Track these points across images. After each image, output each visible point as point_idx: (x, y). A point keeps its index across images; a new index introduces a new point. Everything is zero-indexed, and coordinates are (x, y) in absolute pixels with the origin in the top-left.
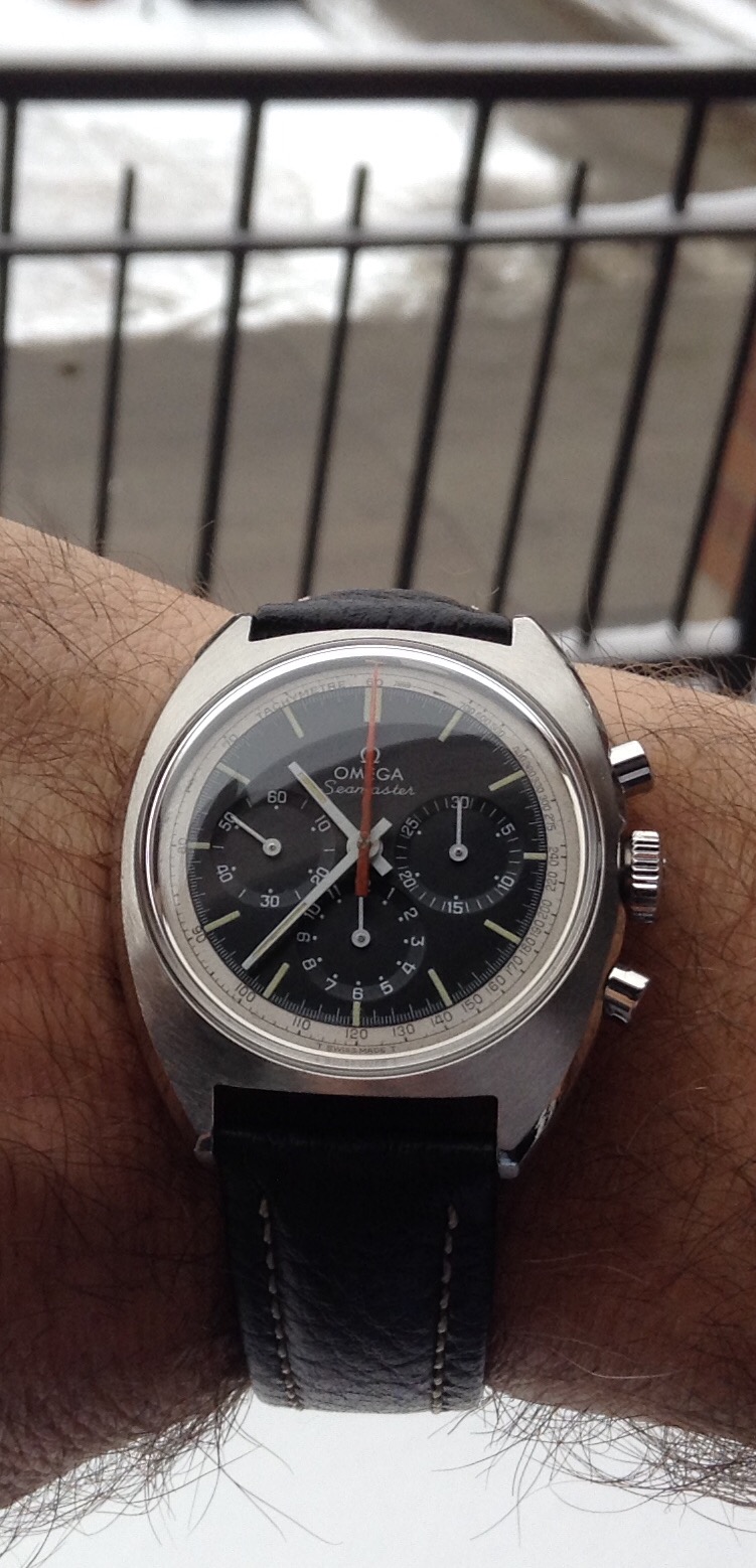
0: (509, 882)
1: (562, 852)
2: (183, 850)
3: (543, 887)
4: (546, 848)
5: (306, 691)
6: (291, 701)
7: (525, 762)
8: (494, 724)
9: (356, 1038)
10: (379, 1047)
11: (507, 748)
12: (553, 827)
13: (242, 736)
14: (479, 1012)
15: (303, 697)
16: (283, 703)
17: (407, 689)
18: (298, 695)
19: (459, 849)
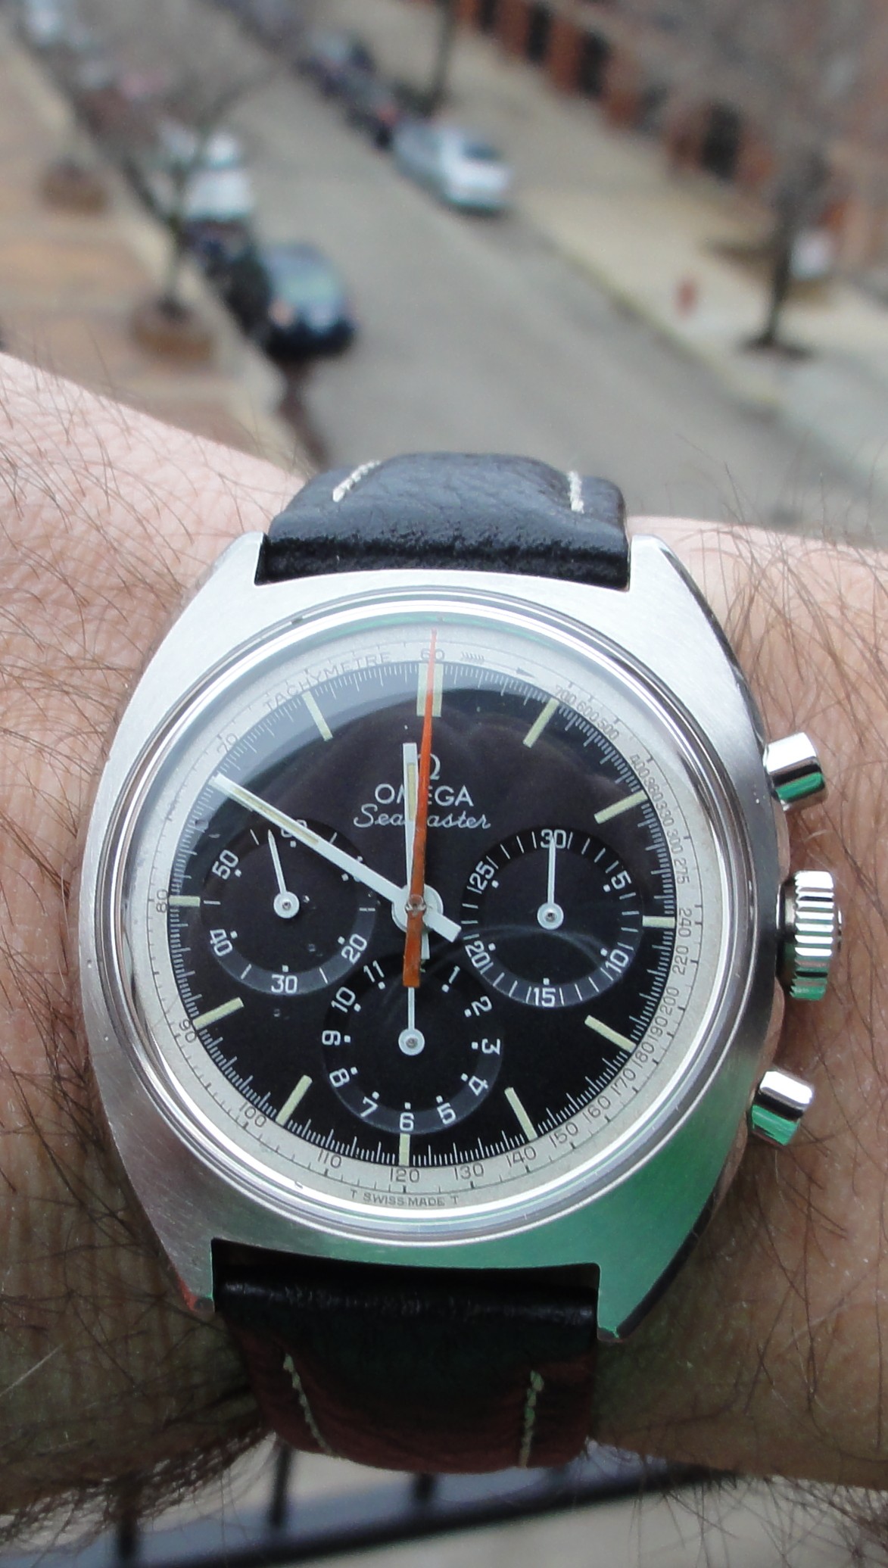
0: (621, 959)
1: (697, 915)
2: (164, 907)
3: (669, 968)
4: (675, 910)
5: (335, 667)
6: (314, 683)
7: (647, 778)
8: (604, 719)
9: (404, 1181)
10: (435, 1197)
11: (621, 756)
12: (686, 879)
13: (245, 737)
14: (574, 1147)
15: (331, 676)
16: (302, 686)
17: (479, 665)
18: (323, 673)
19: (551, 911)
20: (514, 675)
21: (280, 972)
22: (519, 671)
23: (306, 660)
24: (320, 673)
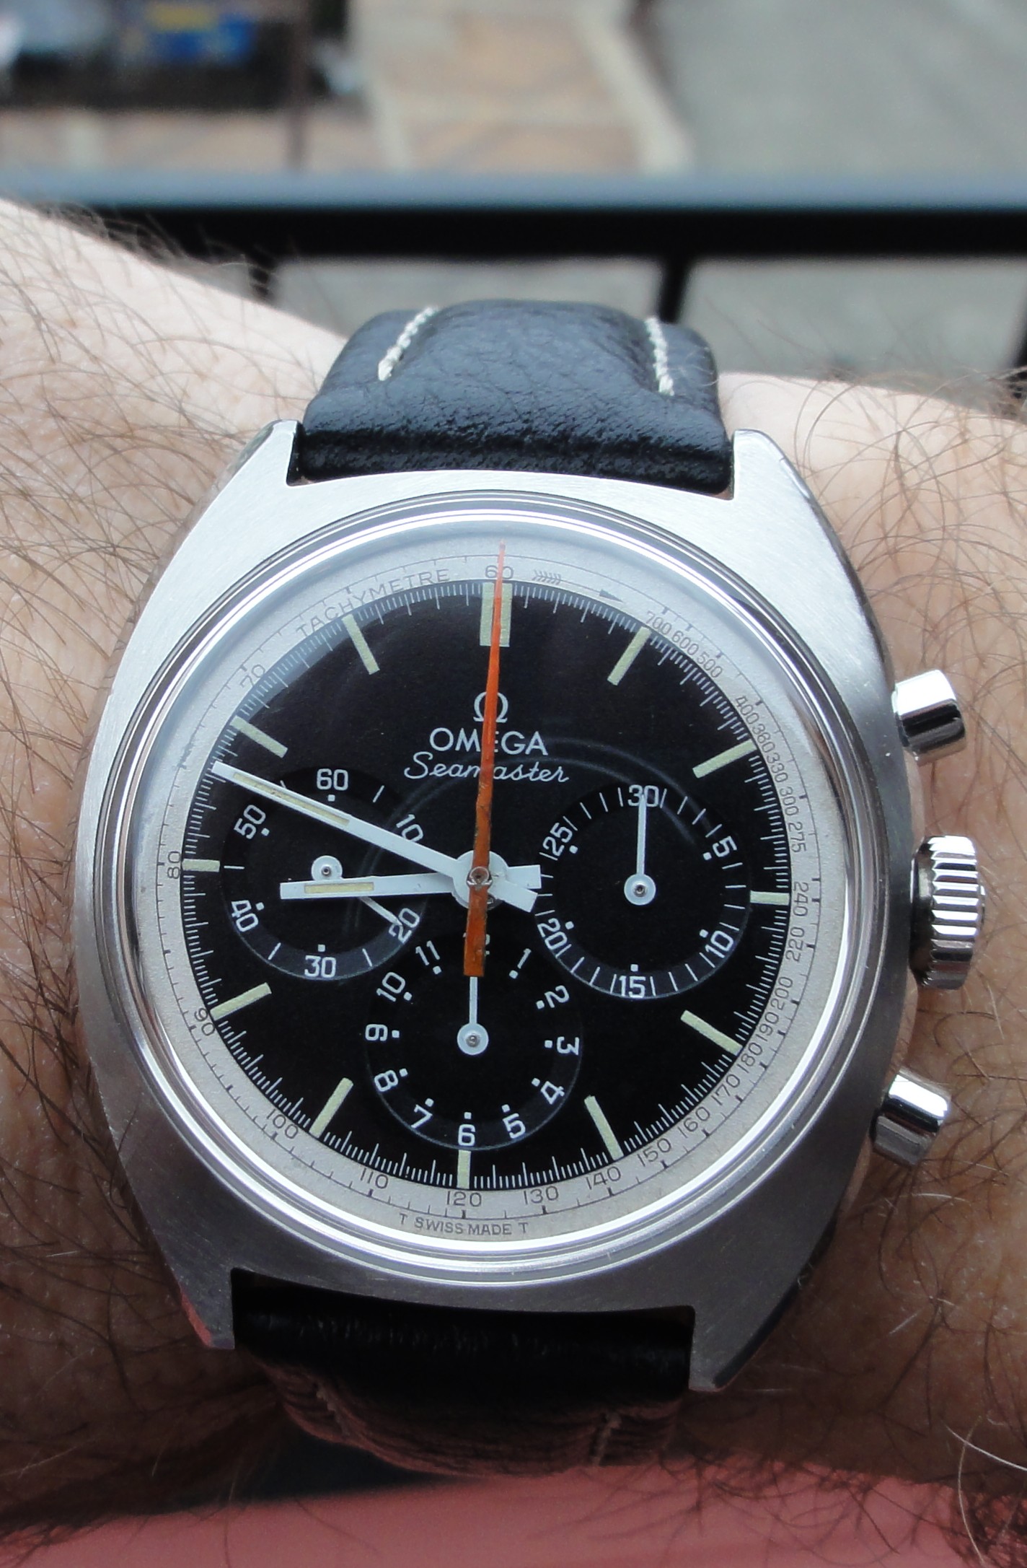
0: (725, 942)
1: (814, 892)
2: (176, 873)
3: (781, 954)
4: (789, 884)
5: (382, 586)
6: (357, 604)
7: (756, 724)
8: (705, 653)
9: (463, 1205)
10: (501, 1223)
11: (725, 698)
12: (802, 846)
13: (273, 668)
14: (666, 1167)
15: (377, 598)
16: (342, 608)
17: (554, 586)
18: (368, 593)
19: (641, 883)
20: (596, 597)
21: (316, 953)
22: (603, 594)
23: (348, 577)
24: (364, 593)
